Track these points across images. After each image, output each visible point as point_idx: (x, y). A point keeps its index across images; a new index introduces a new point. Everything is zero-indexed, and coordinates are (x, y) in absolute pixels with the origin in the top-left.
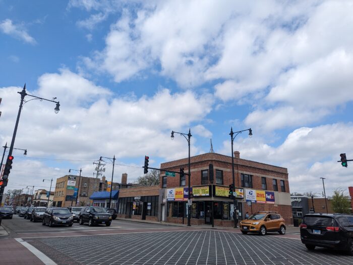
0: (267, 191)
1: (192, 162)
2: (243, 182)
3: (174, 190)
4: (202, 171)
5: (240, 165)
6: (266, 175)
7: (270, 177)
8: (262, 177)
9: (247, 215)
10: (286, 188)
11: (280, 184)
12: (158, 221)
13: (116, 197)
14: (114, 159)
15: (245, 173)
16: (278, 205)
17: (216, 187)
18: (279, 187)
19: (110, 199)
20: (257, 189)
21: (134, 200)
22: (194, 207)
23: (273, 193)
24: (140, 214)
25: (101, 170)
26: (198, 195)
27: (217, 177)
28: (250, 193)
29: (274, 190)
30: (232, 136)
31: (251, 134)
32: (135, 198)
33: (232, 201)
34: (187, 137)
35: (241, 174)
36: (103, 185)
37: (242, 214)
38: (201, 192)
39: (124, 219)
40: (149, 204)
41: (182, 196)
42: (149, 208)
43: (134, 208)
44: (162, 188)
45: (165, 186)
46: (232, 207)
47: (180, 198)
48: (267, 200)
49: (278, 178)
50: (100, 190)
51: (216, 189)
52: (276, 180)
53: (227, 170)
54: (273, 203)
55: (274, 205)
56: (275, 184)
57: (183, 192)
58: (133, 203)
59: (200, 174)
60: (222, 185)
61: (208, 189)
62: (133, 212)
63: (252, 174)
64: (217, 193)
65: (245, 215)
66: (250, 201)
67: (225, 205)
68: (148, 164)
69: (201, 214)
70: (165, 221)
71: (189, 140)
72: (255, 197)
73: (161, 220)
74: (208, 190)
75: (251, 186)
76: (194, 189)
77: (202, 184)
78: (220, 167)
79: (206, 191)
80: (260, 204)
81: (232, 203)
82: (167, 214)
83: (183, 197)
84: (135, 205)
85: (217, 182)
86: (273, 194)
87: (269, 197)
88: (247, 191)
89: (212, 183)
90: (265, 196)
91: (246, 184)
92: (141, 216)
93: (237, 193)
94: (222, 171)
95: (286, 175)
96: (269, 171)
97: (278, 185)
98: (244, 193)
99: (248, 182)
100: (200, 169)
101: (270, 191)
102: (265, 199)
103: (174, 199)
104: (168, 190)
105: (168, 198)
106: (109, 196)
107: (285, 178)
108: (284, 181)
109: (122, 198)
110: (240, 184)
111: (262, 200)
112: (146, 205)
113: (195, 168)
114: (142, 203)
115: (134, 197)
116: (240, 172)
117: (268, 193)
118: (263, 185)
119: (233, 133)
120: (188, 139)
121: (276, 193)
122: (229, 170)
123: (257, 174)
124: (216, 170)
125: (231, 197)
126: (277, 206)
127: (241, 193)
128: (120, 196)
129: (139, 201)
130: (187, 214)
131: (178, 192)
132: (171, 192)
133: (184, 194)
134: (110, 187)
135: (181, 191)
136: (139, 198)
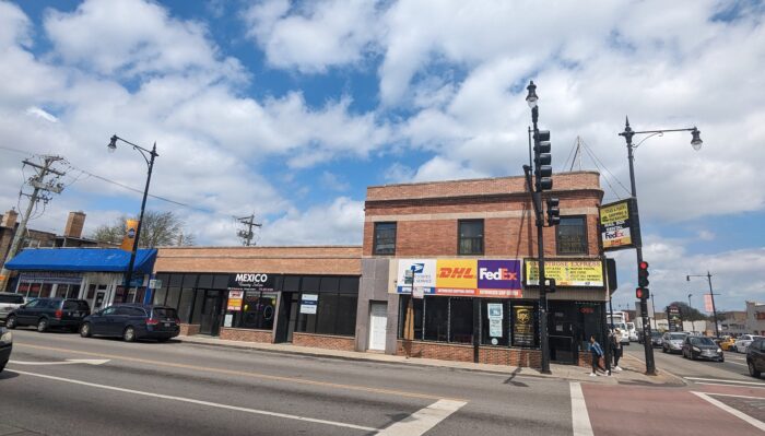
3: (432, 265)
12: (356, 350)
14: (154, 154)
21: (236, 285)
22: (522, 316)
24: (267, 327)
25: (48, 186)
32: (238, 278)
38: (563, 275)
40: (309, 297)
41: (473, 283)
42: (308, 310)
43: (234, 307)
44: (375, 254)
47: (462, 288)
58: (227, 292)
61: (600, 268)
62: (229, 317)
70: (386, 352)
73: (367, 348)
74: (599, 272)
76: (530, 265)
77: (558, 254)
79: (589, 273)
83: (475, 286)
84: (236, 296)
92: (270, 333)
103: (433, 289)
104: (404, 263)
114: (273, 294)
115: (234, 275)
119: (633, 134)
128: (163, 267)
129: (257, 288)
130: (491, 335)
131: (449, 270)
132: (418, 268)
133: (481, 278)
134: (131, 237)
135: (463, 270)
136: (258, 278)
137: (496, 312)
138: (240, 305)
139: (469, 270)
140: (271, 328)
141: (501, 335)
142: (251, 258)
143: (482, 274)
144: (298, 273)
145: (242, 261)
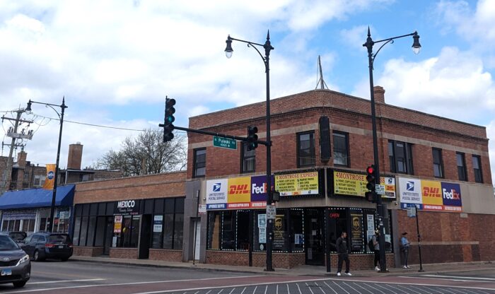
0: (444, 181)
1: (274, 111)
2: (393, 159)
3: (225, 183)
4: (298, 134)
5: (385, 119)
6: (442, 142)
7: (449, 147)
8: (434, 149)
9: (403, 239)
10: (484, 172)
11: (472, 166)
12: (184, 261)
13: (67, 203)
14: (63, 107)
15: (397, 138)
16: (469, 214)
17: (335, 173)
18: (470, 173)
19: (54, 207)
20: (424, 176)
21: (117, 211)
22: (278, 224)
23: (458, 185)
24: (135, 245)
25: (22, 136)
26: (290, 193)
27: (337, 150)
28: (408, 186)
29: (460, 180)
30: (370, 50)
31: (416, 44)
32: (120, 205)
33: (374, 206)
34: (263, 51)
35: (390, 141)
36: (20, 174)
37: (392, 238)
38: (296, 186)
39: (89, 258)
40: (158, 218)
41: (248, 197)
42: (158, 229)
43: (118, 230)
44: (194, 177)
45: (201, 172)
46: (371, 220)
47: (242, 202)
48: (447, 202)
49: (469, 151)
50: (12, 187)
51: (336, 178)
52: (463, 155)
53: (359, 132)
54: (458, 209)
55: (462, 215)
56: (461, 165)
57: (248, 189)
58: (113, 217)
59: (293, 142)
60: (347, 168)
61: (316, 178)
62: (115, 239)
63: (411, 140)
64: (338, 188)
65: (400, 241)
66: (414, 205)
67: (355, 217)
68: (173, 119)
69: (297, 242)
70: (200, 261)
71: (267, 59)
72: (420, 196)
73: (192, 258)
74: (316, 181)
75: (411, 171)
76: (277, 179)
77: (299, 167)
78: (342, 124)
79: (311, 182)
80: (430, 212)
81: (370, 211)
82: (208, 243)
84: (118, 221)
85: (335, 162)
86: (457, 189)
87: (450, 195)
88: (403, 181)
89: (325, 163)
90: (440, 193)
91: (400, 165)
92: (136, 251)
93: (383, 187)
94: (347, 134)
95: (484, 142)
96: (448, 133)
97: (468, 166)
98: (396, 188)
99: (404, 160)
100: (293, 130)
101: (450, 182)
102: (440, 201)
103: (226, 205)
104: (210, 184)
105: (208, 202)
106: (50, 200)
107: (483, 149)
108: (479, 157)
109: (83, 205)
110: (388, 164)
111: (435, 204)
112: (149, 221)
113: (279, 127)
114: (138, 217)
115: (116, 203)
116: (386, 136)
117: (448, 187)
118: (436, 167)
119: (373, 43)
120: (264, 56)
121: (463, 186)
122: (361, 132)
123: (423, 142)
124: (334, 131)
125: (372, 196)
126: (466, 216)
127: (389, 188)
128: (78, 199)
129: (129, 212)
130: (260, 242)
131: (235, 187)
132: (218, 187)
133: (253, 192)
134: (50, 178)
135: (243, 186)
136: (130, 204)
137: (263, 222)
138: (120, 227)
139: (246, 186)
140: (137, 247)
141: (265, 242)
142: (126, 187)
143: (253, 188)
144: (151, 197)
145: (121, 190)
